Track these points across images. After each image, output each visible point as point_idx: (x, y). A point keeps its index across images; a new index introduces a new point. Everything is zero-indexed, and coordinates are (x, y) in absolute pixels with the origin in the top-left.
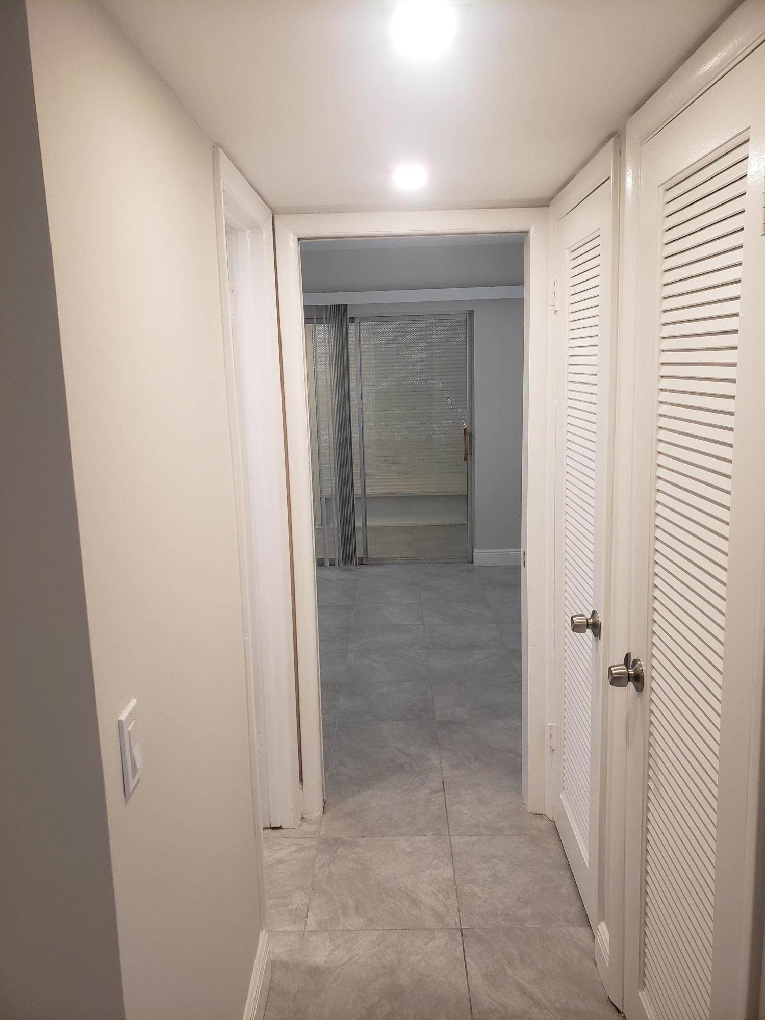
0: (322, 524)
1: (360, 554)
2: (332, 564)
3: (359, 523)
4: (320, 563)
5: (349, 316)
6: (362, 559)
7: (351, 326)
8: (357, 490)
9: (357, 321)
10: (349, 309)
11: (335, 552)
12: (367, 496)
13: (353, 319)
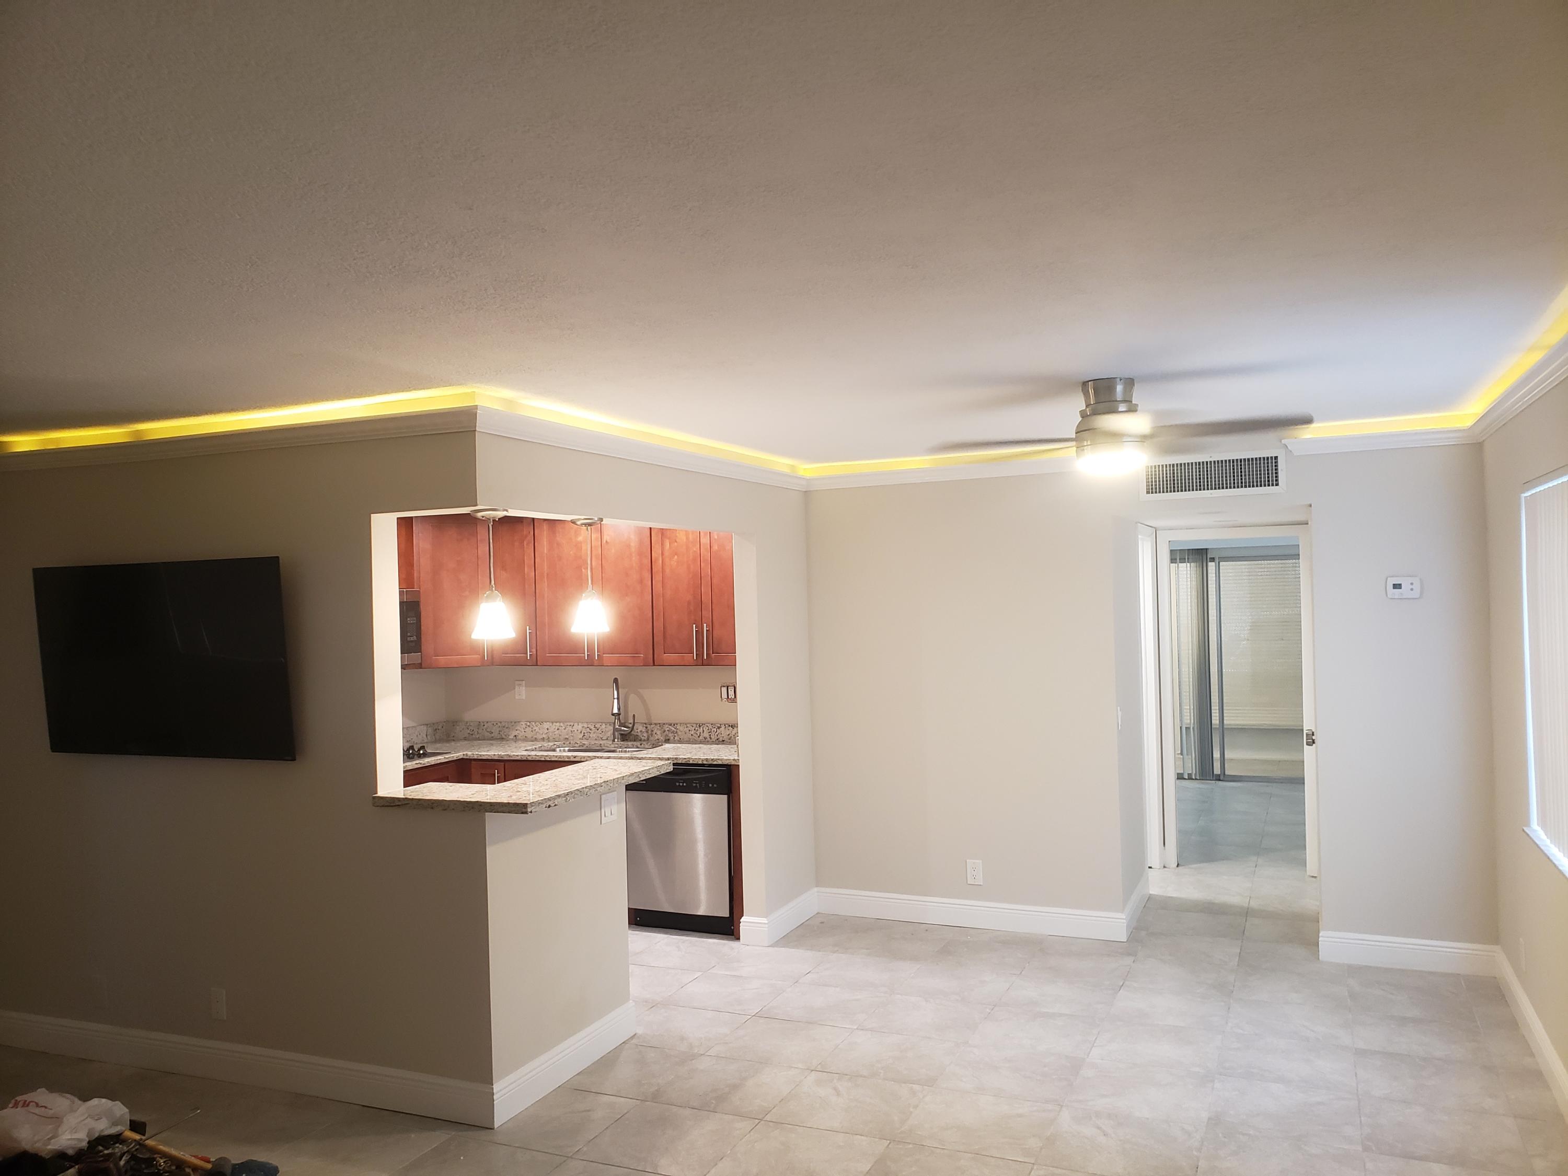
0: (1182, 754)
1: (1217, 771)
2: (1190, 778)
3: (1217, 755)
4: (1180, 777)
5: (1209, 557)
6: (1219, 776)
7: (1212, 565)
8: (1216, 720)
9: (1217, 561)
10: (1209, 552)
11: (1191, 767)
12: (1225, 727)
13: (1213, 560)
